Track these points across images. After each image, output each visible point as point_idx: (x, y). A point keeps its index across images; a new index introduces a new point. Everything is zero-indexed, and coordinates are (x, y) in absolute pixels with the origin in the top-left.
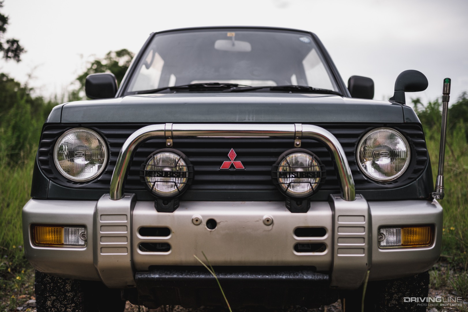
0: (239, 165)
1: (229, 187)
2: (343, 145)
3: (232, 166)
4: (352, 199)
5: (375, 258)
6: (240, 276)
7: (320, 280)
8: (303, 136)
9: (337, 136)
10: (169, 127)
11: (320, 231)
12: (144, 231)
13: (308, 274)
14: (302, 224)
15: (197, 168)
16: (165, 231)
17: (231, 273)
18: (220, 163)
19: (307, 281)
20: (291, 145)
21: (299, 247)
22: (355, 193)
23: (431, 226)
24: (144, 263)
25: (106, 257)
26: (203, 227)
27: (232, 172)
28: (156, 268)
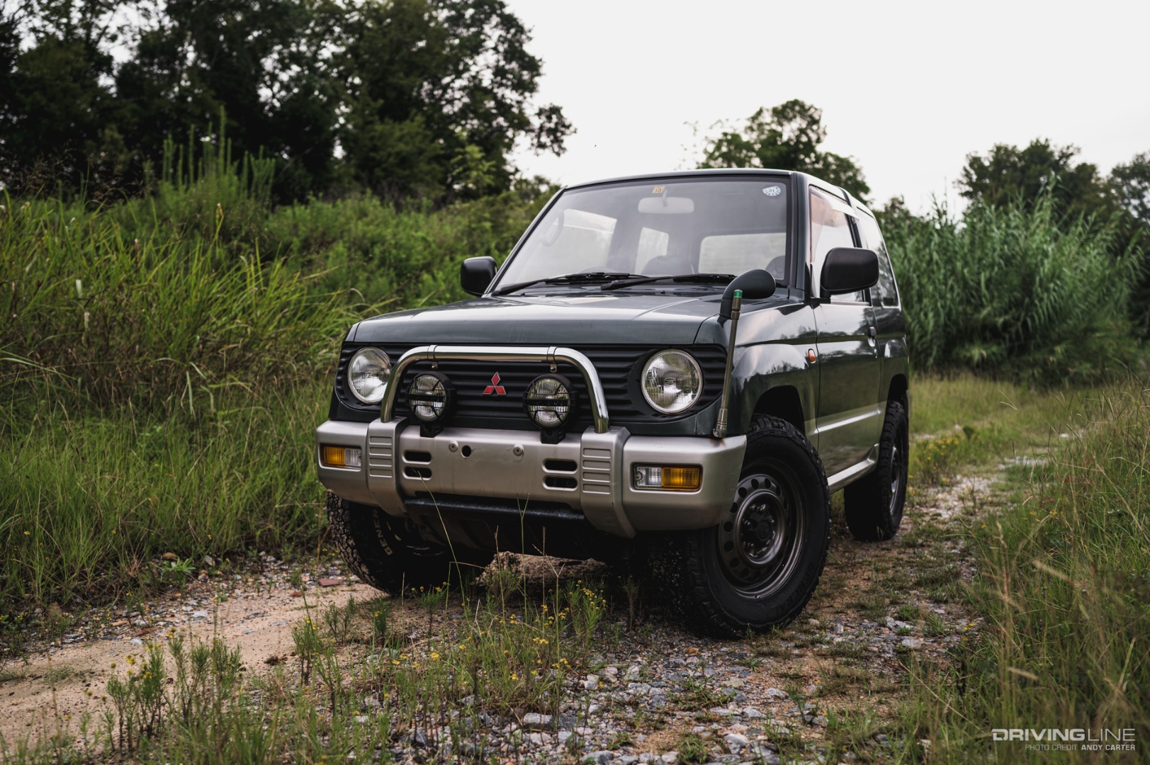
0: (501, 391)
1: (491, 414)
2: (599, 370)
3: (495, 391)
4: (604, 431)
5: (627, 499)
6: (497, 509)
7: (574, 520)
8: (557, 360)
9: (592, 359)
10: (431, 349)
11: (571, 465)
12: (411, 455)
13: (564, 512)
14: (551, 457)
15: (460, 393)
16: (425, 456)
17: (489, 506)
18: (483, 388)
19: (562, 519)
20: (547, 370)
22: (610, 425)
23: (699, 468)
24: (409, 488)
25: (374, 478)
26: (459, 452)
27: (494, 397)
28: (421, 494)
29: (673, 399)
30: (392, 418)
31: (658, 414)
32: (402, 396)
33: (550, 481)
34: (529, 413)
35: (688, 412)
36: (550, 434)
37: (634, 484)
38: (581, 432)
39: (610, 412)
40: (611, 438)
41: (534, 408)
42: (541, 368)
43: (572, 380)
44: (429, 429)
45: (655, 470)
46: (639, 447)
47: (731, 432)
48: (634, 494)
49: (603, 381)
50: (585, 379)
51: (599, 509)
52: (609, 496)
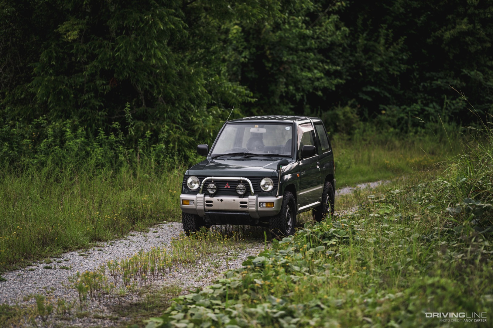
0: (229, 187)
4: (253, 196)
5: (258, 210)
7: (247, 215)
8: (242, 180)
9: (250, 180)
10: (212, 178)
11: (246, 203)
12: (207, 202)
13: (244, 213)
14: (242, 201)
15: (220, 187)
16: (211, 202)
18: (224, 186)
19: (244, 215)
21: (241, 206)
22: (254, 194)
23: (273, 202)
24: (207, 209)
25: (198, 207)
26: (220, 201)
27: (227, 188)
28: (210, 210)
29: (268, 188)
30: (202, 193)
31: (264, 191)
32: (205, 188)
34: (236, 192)
35: (271, 191)
36: (241, 196)
37: (260, 206)
38: (248, 196)
39: (254, 191)
40: (255, 197)
41: (237, 191)
42: (239, 182)
43: (246, 184)
44: (212, 196)
45: (264, 203)
46: (261, 199)
47: (279, 195)
48: (260, 209)
49: (253, 185)
50: (248, 184)
51: (252, 212)
52: (254, 209)
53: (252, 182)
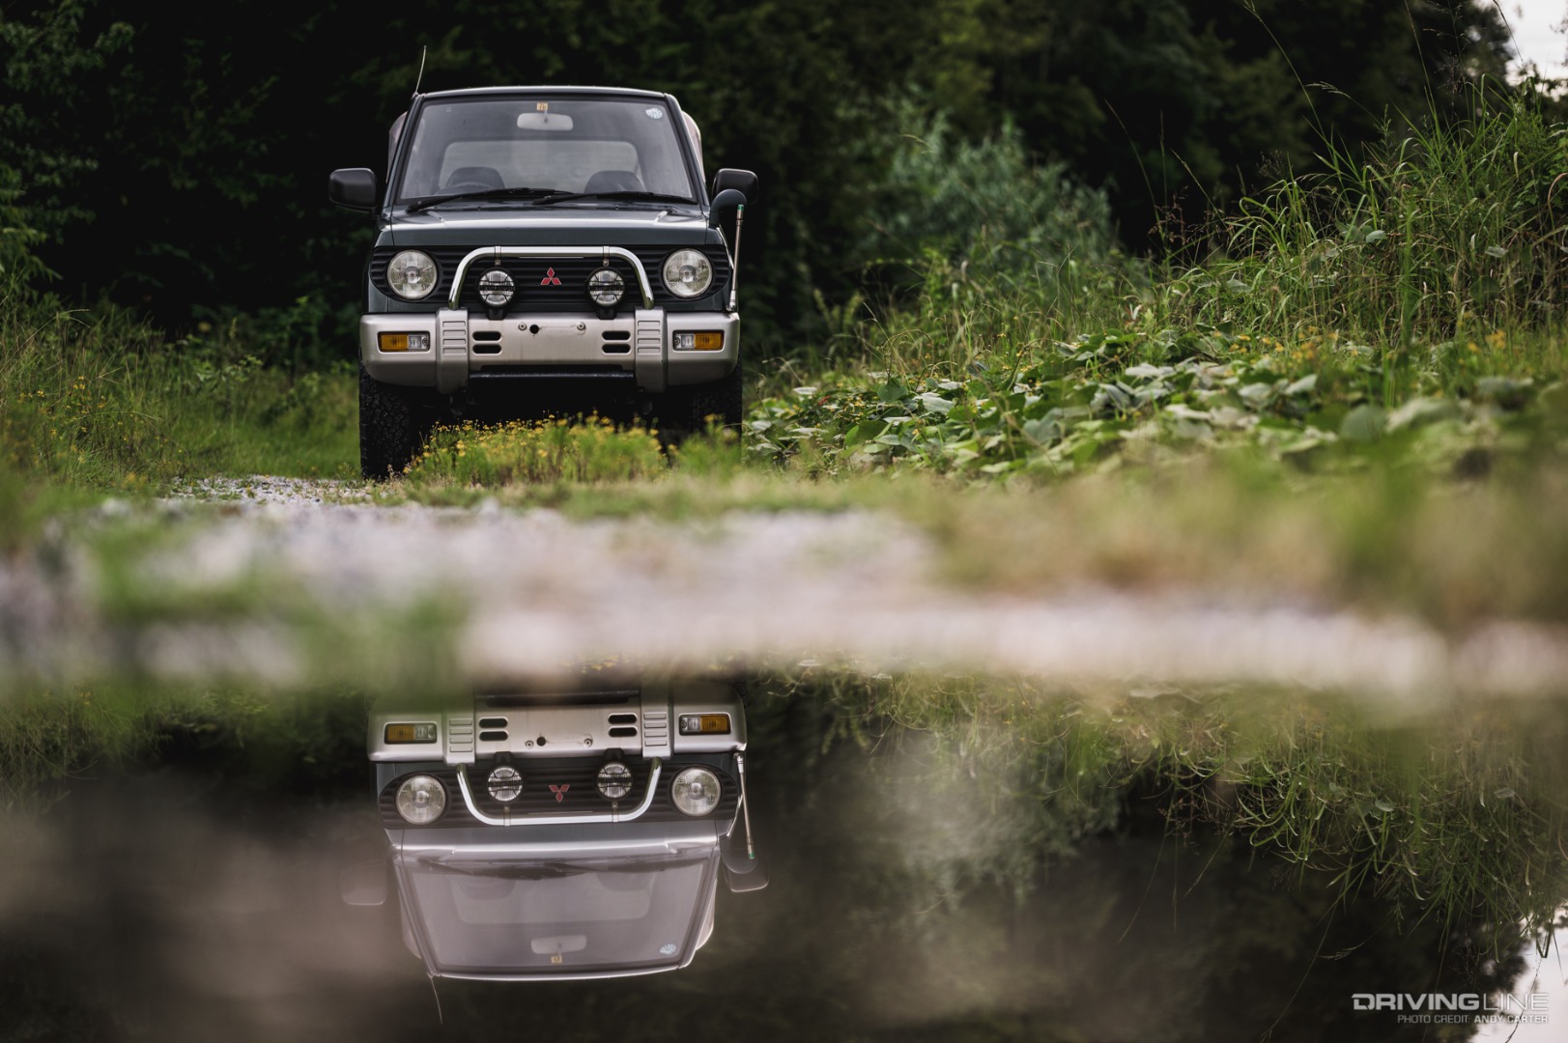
0: (558, 282)
1: (550, 300)
5: (671, 358)
8: (610, 257)
9: (638, 256)
10: (498, 250)
11: (625, 335)
12: (479, 336)
13: (616, 373)
14: (609, 330)
16: (496, 336)
18: (539, 280)
22: (654, 305)
23: (720, 333)
24: (477, 363)
25: (447, 357)
26: (528, 331)
27: (551, 287)
28: (488, 367)
30: (459, 308)
31: (680, 297)
33: (607, 349)
34: (589, 298)
35: (703, 296)
36: (606, 313)
37: (675, 346)
38: (635, 310)
39: (655, 296)
40: (657, 314)
41: (593, 293)
42: (595, 262)
43: (623, 271)
44: (496, 314)
45: (689, 337)
46: (678, 322)
48: (674, 355)
49: (647, 272)
50: (633, 270)
51: (649, 367)
52: (657, 356)
53: (644, 264)
